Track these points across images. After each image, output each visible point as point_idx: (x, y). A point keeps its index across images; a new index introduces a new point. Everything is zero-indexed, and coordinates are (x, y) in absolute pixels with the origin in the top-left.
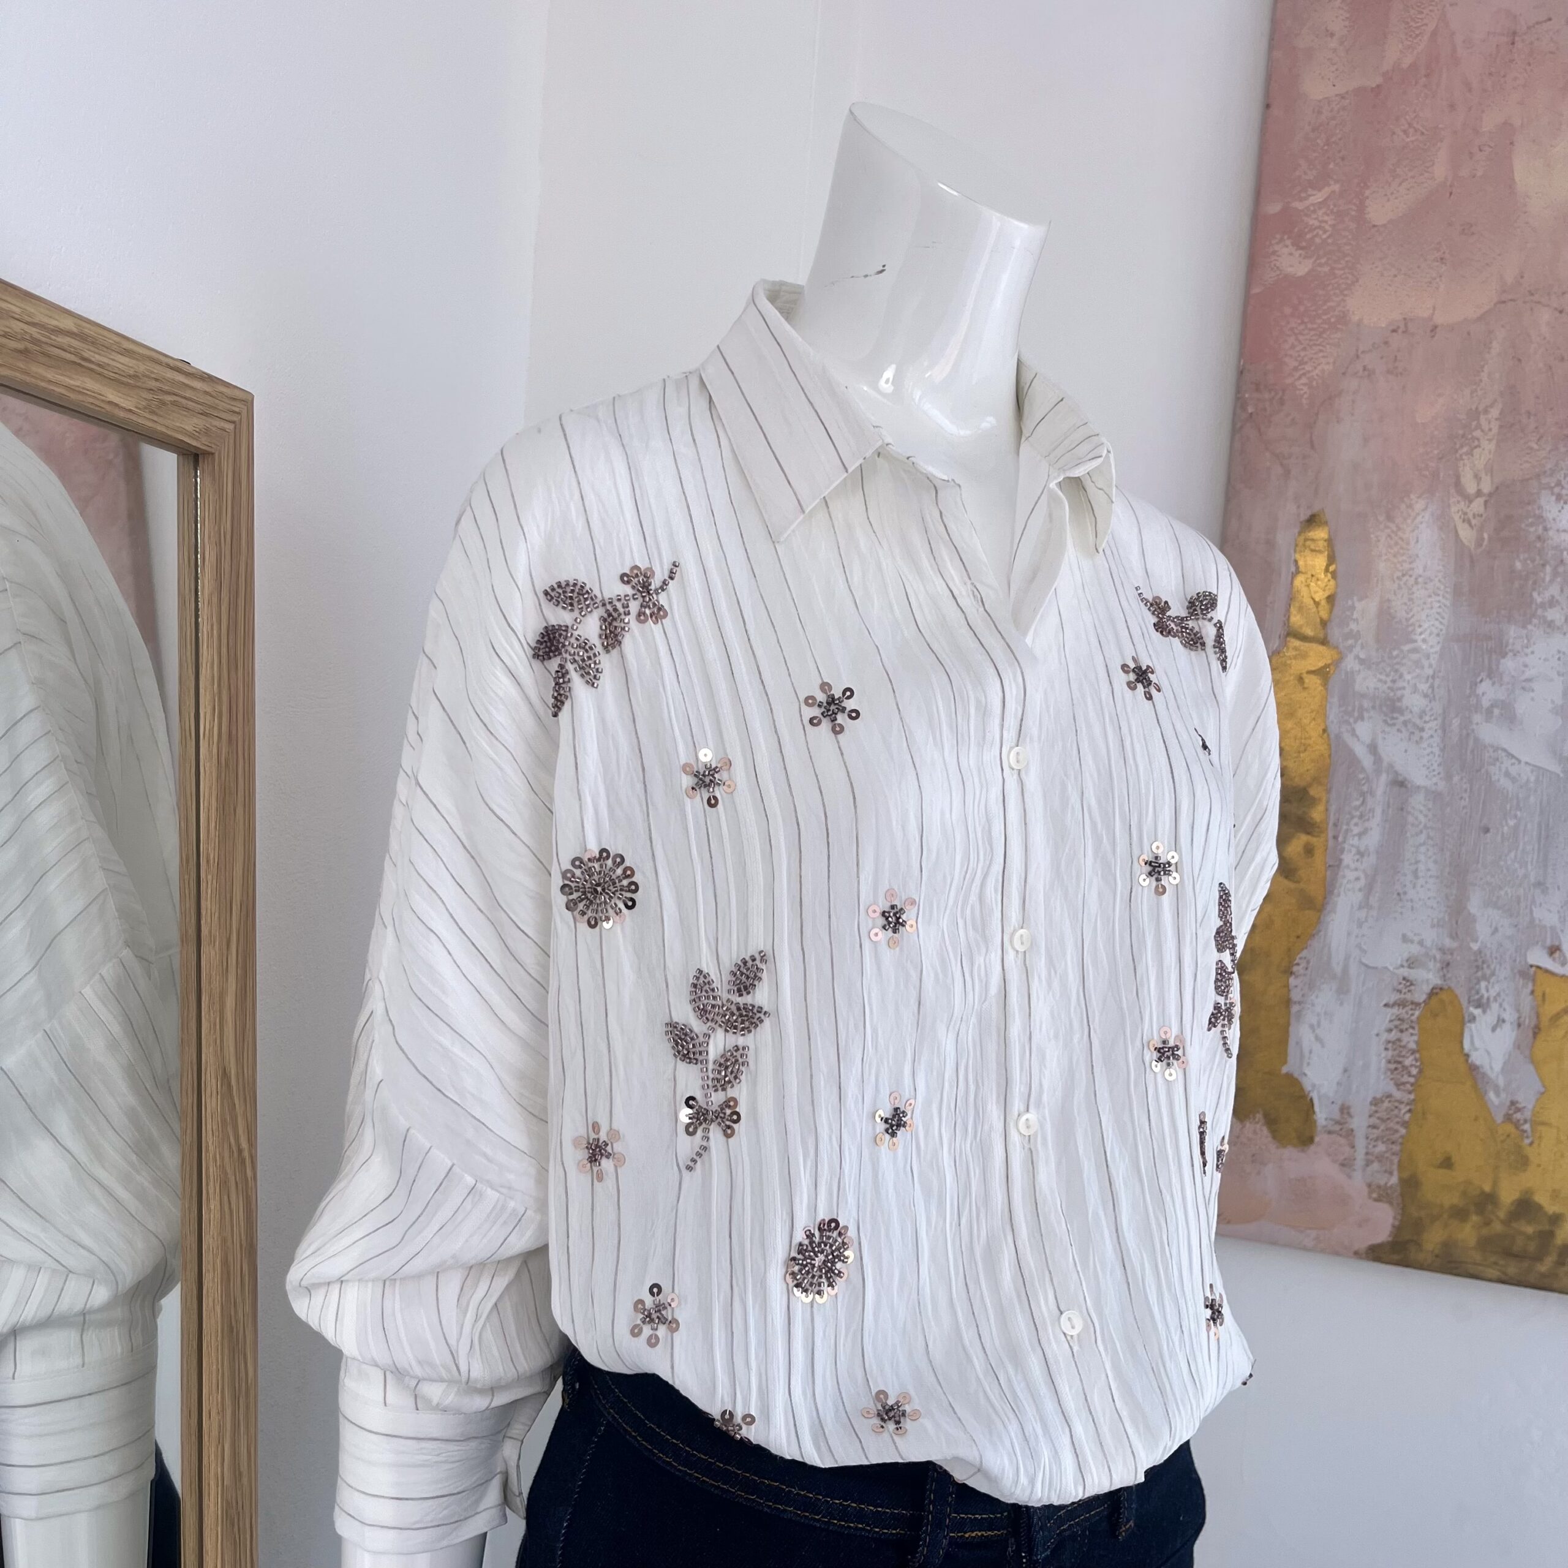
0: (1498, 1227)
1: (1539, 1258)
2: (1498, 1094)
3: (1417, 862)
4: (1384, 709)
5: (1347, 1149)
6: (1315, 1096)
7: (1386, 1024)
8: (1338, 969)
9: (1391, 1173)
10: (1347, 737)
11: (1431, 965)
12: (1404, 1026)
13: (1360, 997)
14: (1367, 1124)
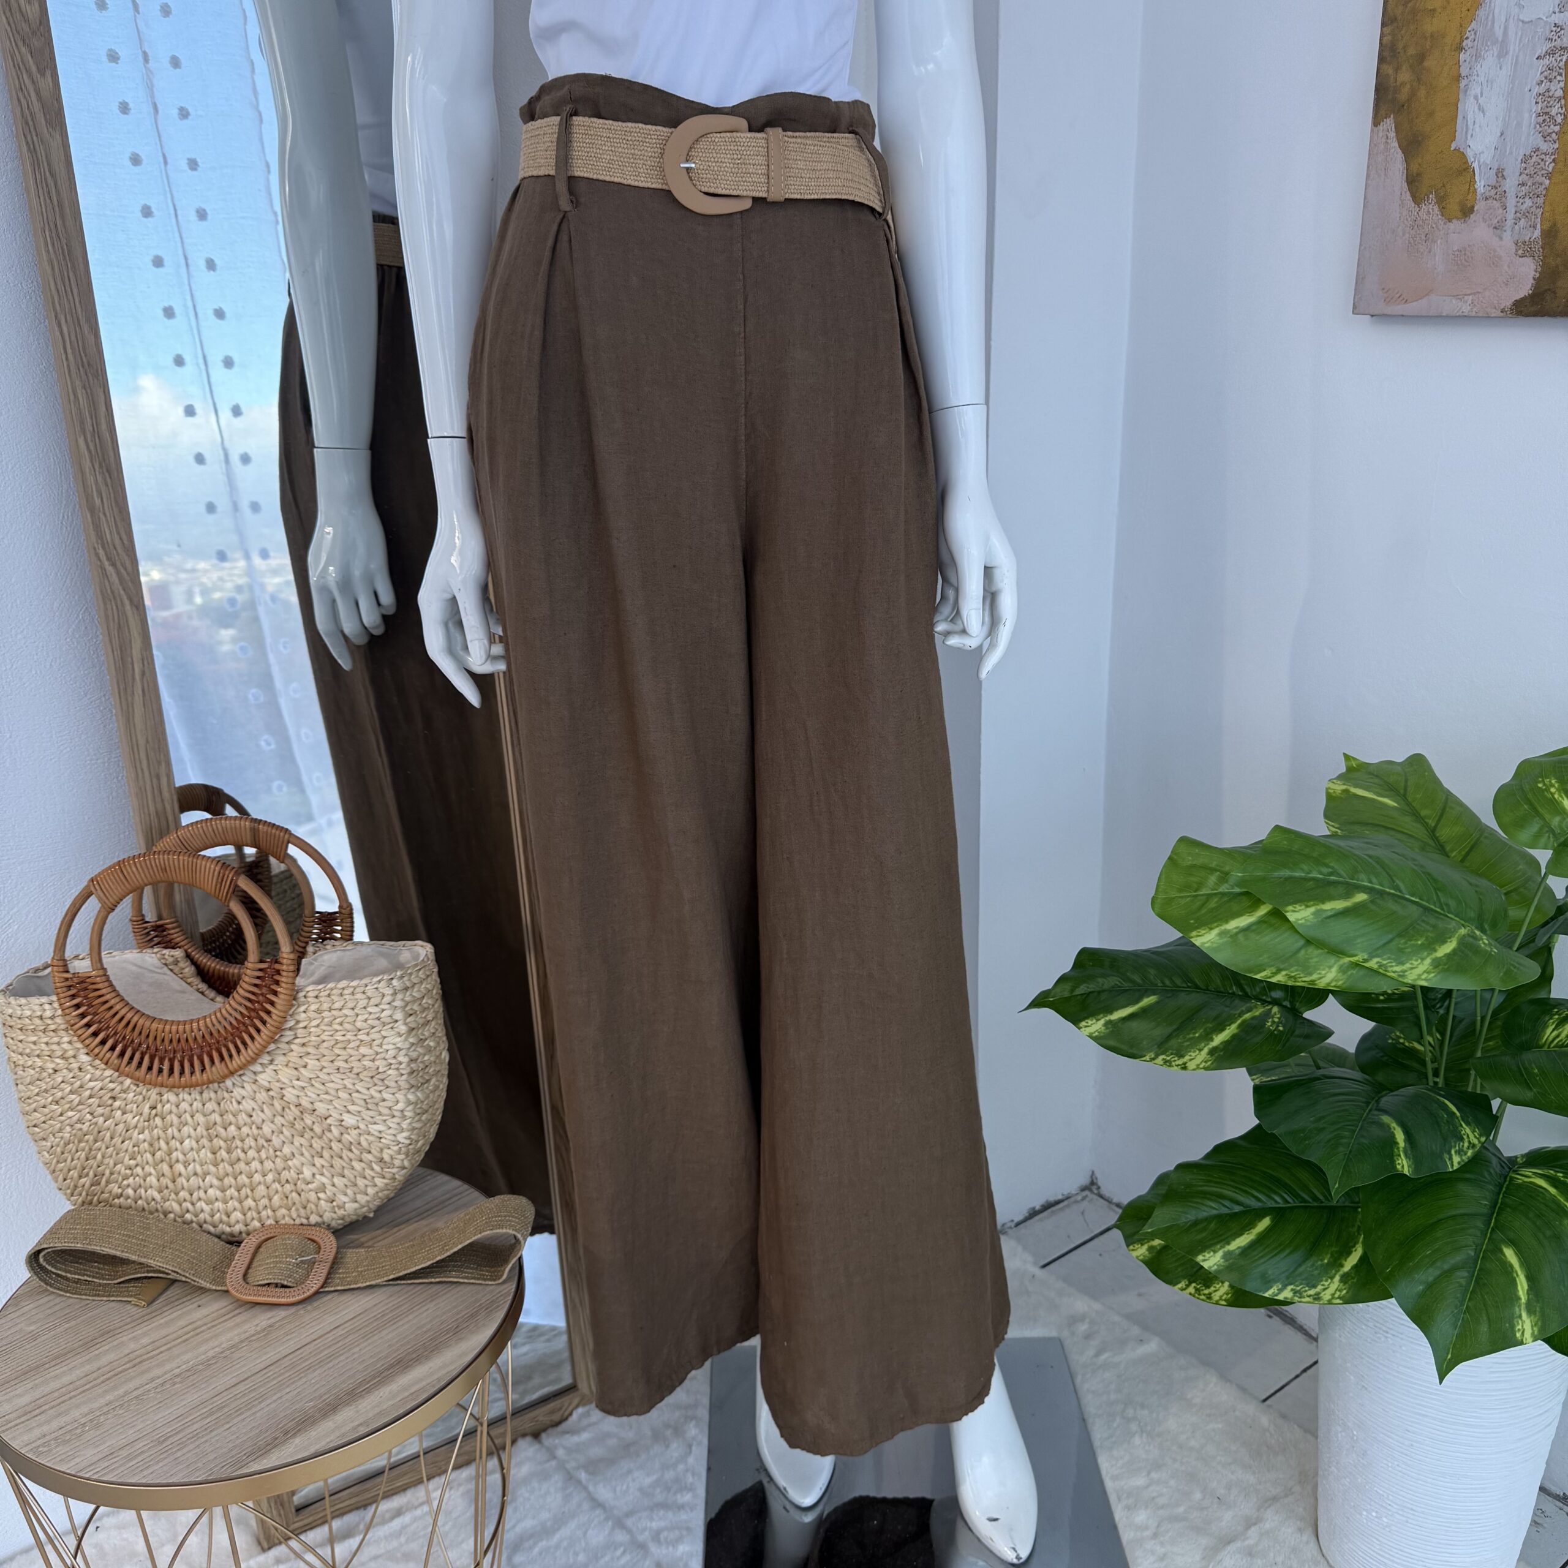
5: (1501, 210)
6: (1475, 165)
7: (1538, 77)
8: (1500, 33)
9: (1535, 227)
12: (1554, 74)
13: (1517, 57)
14: (1517, 183)
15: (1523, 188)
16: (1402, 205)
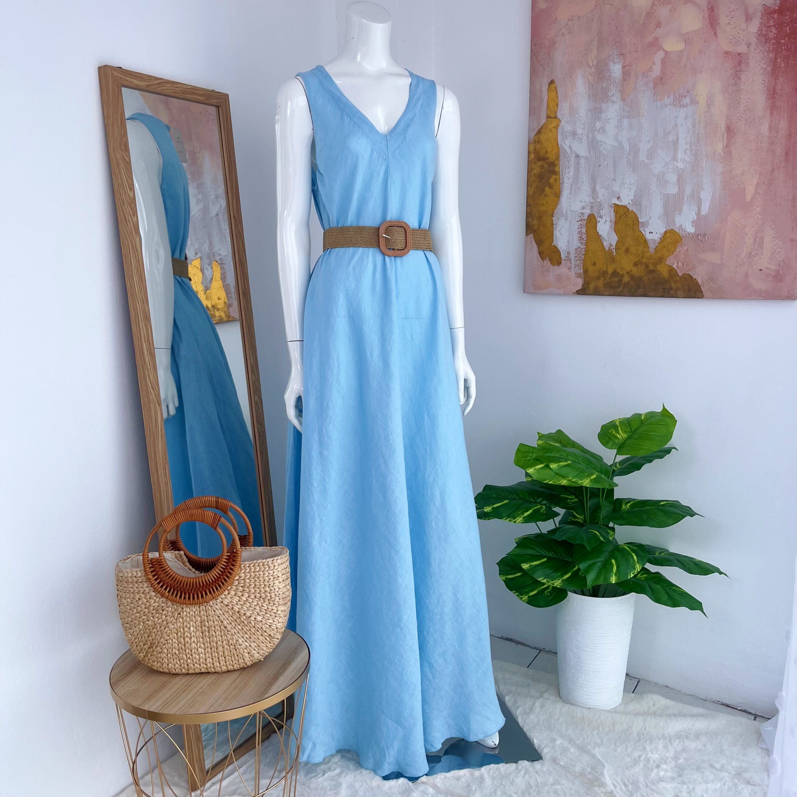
0: (608, 280)
1: (619, 287)
2: (606, 242)
3: (583, 179)
4: (572, 135)
5: (570, 264)
6: (561, 250)
7: (577, 228)
8: (565, 213)
9: (581, 269)
10: (564, 145)
11: (588, 208)
12: (582, 226)
13: (571, 220)
14: (574, 256)
15: (576, 258)
16: (538, 260)
